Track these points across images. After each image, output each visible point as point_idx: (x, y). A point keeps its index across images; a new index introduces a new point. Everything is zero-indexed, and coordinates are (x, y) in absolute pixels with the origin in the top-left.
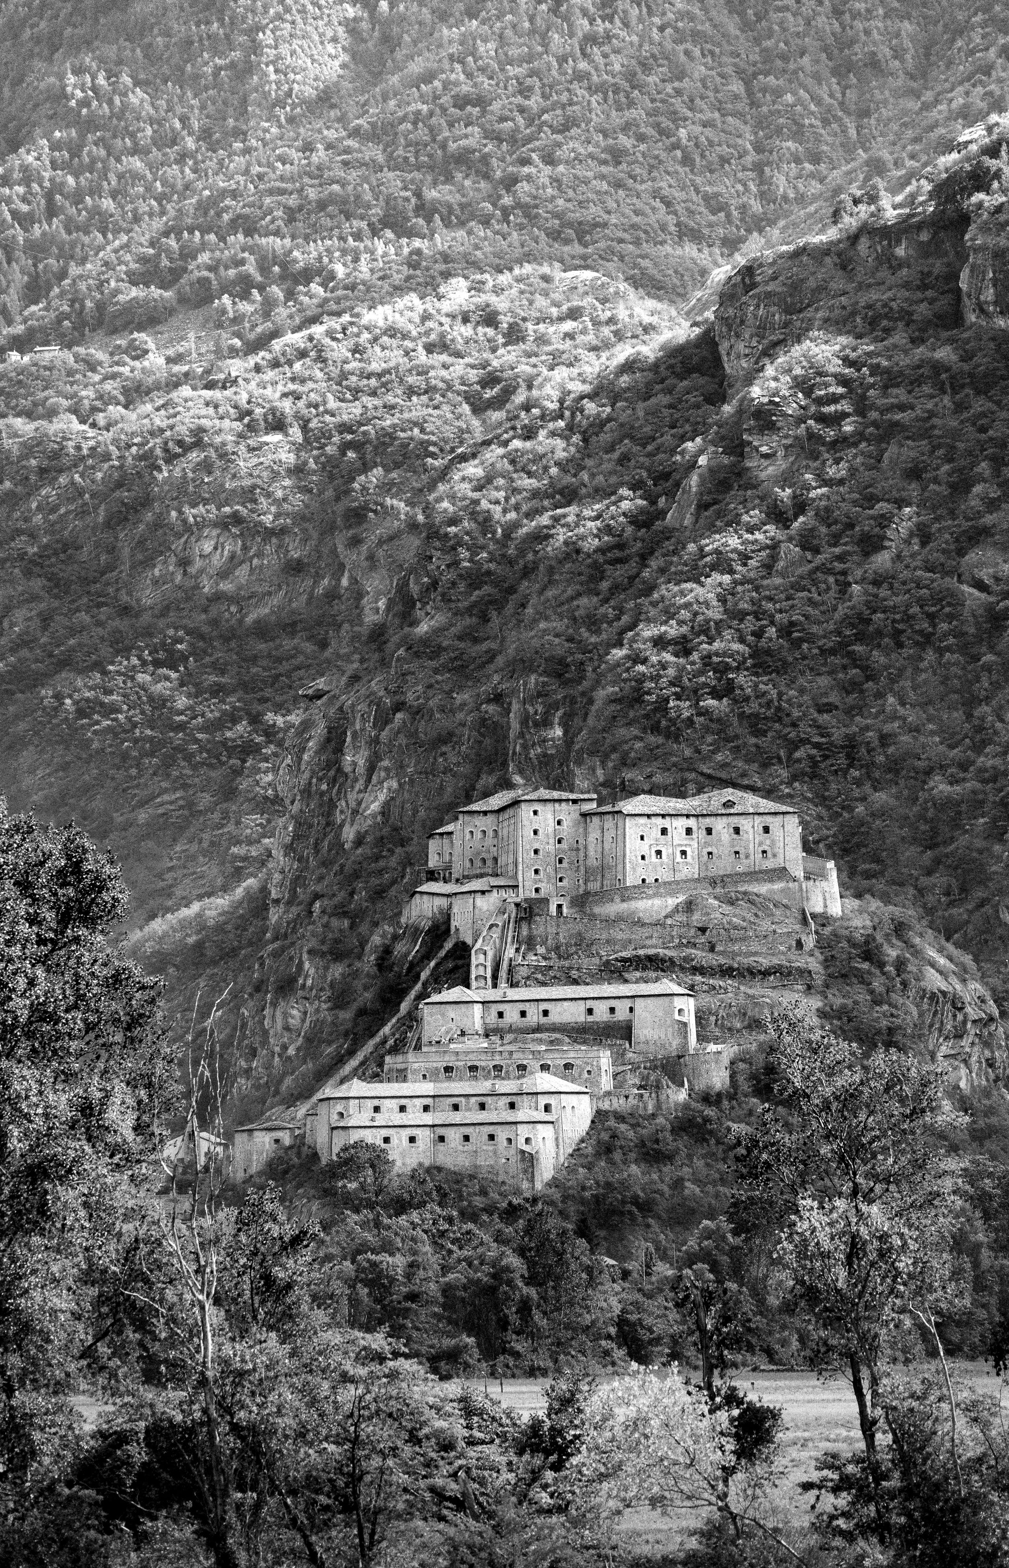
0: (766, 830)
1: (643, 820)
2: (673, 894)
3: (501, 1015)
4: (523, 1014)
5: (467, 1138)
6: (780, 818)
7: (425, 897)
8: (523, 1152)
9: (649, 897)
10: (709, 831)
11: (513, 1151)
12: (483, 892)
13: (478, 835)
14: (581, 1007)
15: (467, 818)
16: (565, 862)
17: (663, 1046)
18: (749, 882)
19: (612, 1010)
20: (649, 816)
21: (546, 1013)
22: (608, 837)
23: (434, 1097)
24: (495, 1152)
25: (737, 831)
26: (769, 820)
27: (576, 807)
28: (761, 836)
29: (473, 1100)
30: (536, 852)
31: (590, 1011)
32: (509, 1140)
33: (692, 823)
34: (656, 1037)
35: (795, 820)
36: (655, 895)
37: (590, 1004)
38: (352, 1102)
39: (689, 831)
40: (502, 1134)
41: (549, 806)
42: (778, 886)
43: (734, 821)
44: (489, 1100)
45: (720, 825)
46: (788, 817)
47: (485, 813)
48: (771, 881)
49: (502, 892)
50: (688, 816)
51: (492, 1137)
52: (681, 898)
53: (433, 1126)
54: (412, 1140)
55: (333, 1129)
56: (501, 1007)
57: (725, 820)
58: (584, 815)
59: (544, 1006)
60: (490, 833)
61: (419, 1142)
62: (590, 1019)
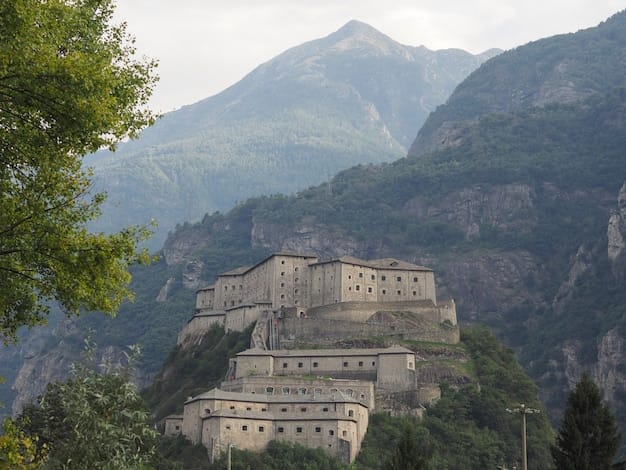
0: (416, 280)
1: (350, 267)
2: (370, 309)
3: (285, 365)
4: (300, 365)
5: (299, 430)
6: (423, 274)
7: (202, 319)
8: (342, 440)
9: (357, 309)
10: (384, 278)
11: (334, 440)
12: (250, 307)
13: (230, 288)
14: (340, 361)
15: (224, 279)
16: (299, 292)
17: (399, 385)
18: (411, 306)
19: (361, 364)
20: (354, 265)
21: (315, 364)
22: (328, 277)
23: (268, 403)
24: (321, 440)
25: (399, 279)
26: (417, 274)
27: (306, 261)
28: (412, 283)
29: (297, 406)
30: (283, 285)
31: (346, 364)
32: (332, 433)
33: (374, 272)
34: (393, 380)
35: (431, 276)
36: (361, 308)
37: (346, 359)
38: (216, 402)
39: (373, 277)
40: (326, 427)
41: (291, 259)
42: (426, 310)
43: (398, 274)
44: (309, 406)
45: (391, 276)
46: (428, 274)
47: (235, 276)
48: (423, 306)
49: (262, 307)
50: (373, 269)
51: (318, 430)
52: (374, 312)
53: (275, 420)
54: (261, 429)
55: (204, 419)
56: (285, 361)
57: (392, 273)
58: (311, 266)
59: (314, 360)
60: (238, 287)
61: (266, 431)
62: (346, 369)
